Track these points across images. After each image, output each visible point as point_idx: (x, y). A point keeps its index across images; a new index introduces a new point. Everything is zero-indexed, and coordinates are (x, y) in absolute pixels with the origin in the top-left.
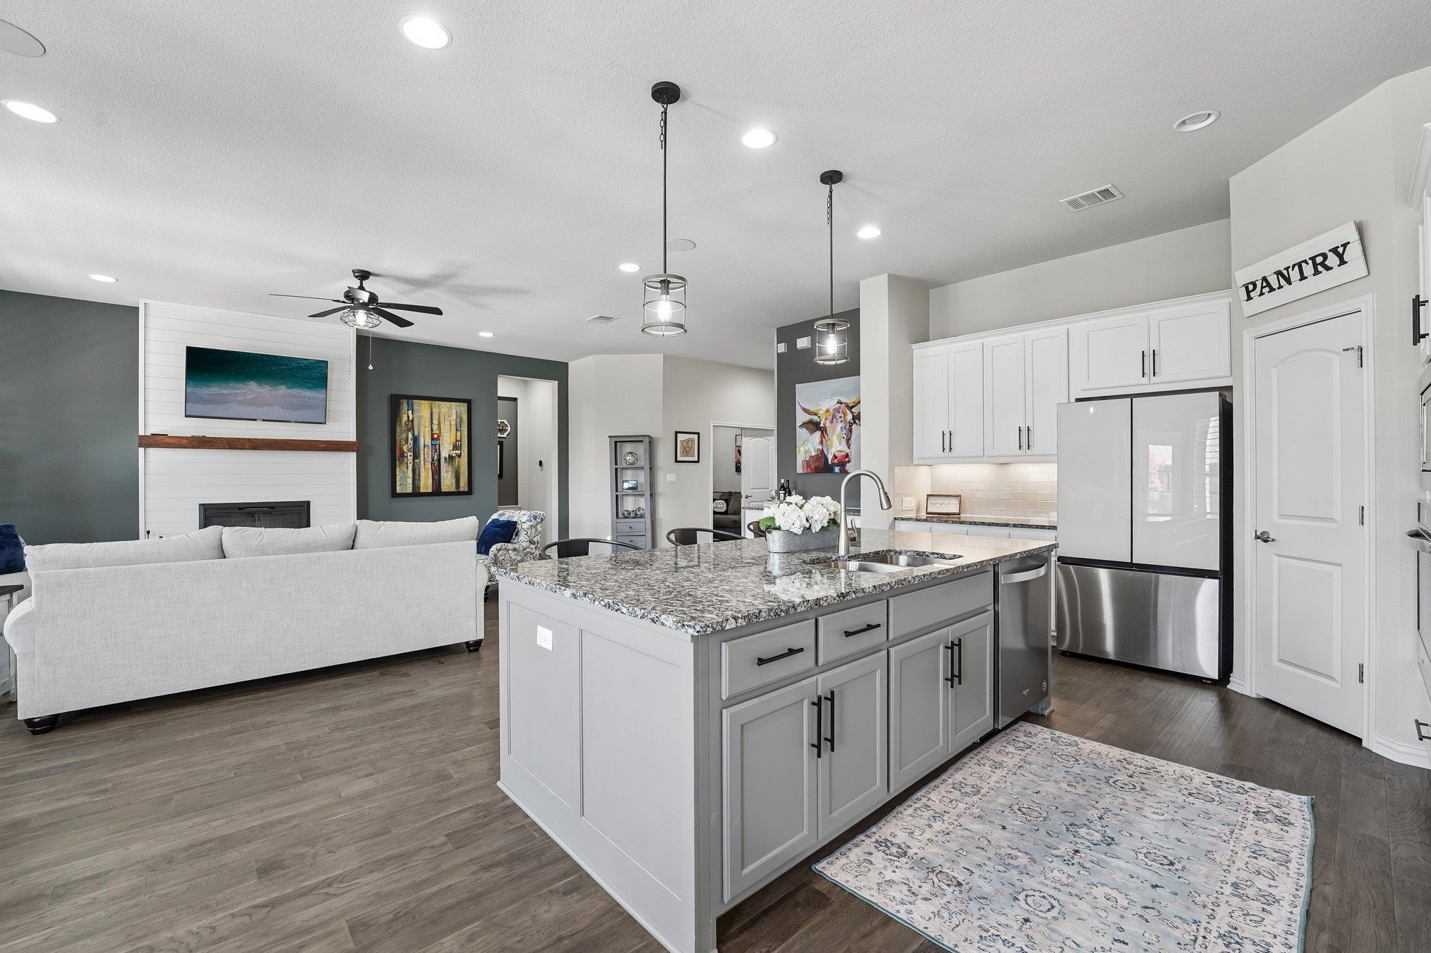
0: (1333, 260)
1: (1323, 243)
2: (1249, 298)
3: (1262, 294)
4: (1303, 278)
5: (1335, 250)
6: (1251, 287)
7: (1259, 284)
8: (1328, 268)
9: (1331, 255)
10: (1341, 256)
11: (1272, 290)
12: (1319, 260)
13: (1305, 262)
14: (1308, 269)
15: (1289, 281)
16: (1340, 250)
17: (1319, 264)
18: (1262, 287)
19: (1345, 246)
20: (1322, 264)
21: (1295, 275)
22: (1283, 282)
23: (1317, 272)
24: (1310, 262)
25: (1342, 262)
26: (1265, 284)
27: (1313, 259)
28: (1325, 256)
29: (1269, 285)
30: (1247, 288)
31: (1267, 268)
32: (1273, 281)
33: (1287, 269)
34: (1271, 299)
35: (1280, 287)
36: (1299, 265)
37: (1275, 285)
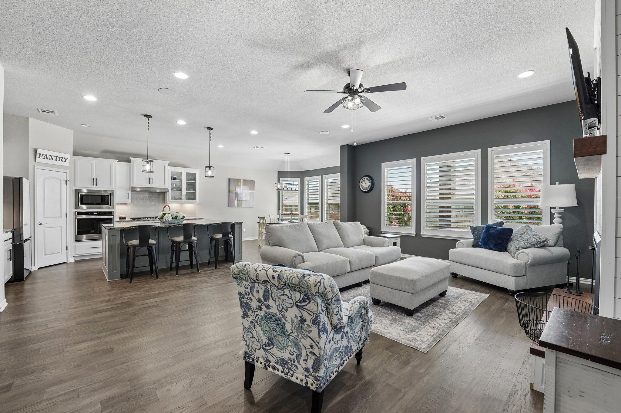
0: (64, 160)
1: (63, 155)
2: (40, 158)
3: (44, 158)
4: (56, 160)
5: (65, 158)
6: (41, 155)
7: (44, 156)
8: (62, 161)
9: (64, 158)
10: (66, 160)
11: (47, 159)
12: (61, 158)
13: (58, 157)
14: (58, 159)
15: (52, 159)
16: (66, 159)
17: (61, 159)
18: (45, 157)
19: (67, 158)
20: (61, 160)
21: (54, 158)
22: (51, 158)
23: (59, 160)
24: (59, 158)
25: (65, 161)
26: (46, 156)
27: (60, 157)
28: (62, 158)
29: (47, 157)
30: (40, 154)
31: (49, 153)
32: (48, 157)
33: (53, 156)
34: (45, 161)
35: (50, 159)
36: (56, 157)
37: (49, 158)
